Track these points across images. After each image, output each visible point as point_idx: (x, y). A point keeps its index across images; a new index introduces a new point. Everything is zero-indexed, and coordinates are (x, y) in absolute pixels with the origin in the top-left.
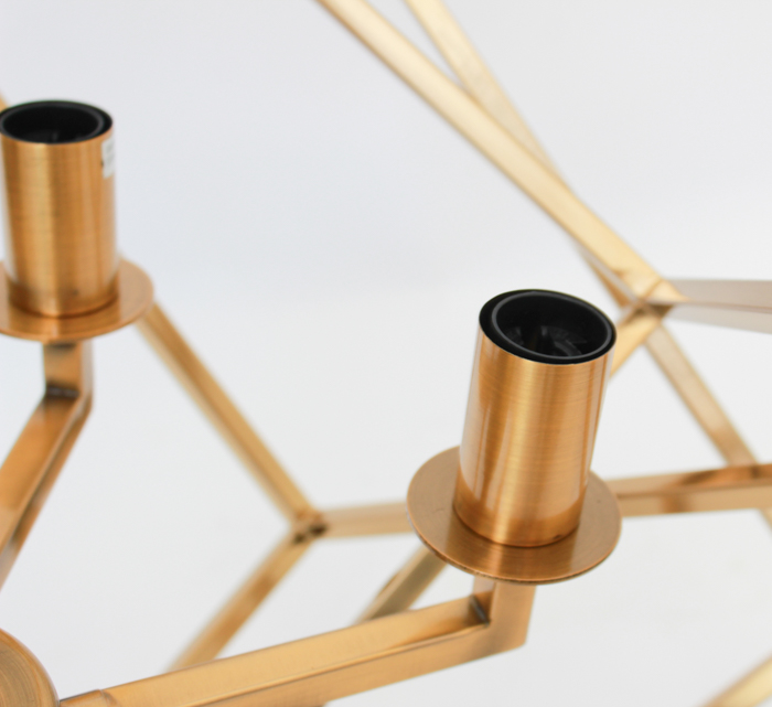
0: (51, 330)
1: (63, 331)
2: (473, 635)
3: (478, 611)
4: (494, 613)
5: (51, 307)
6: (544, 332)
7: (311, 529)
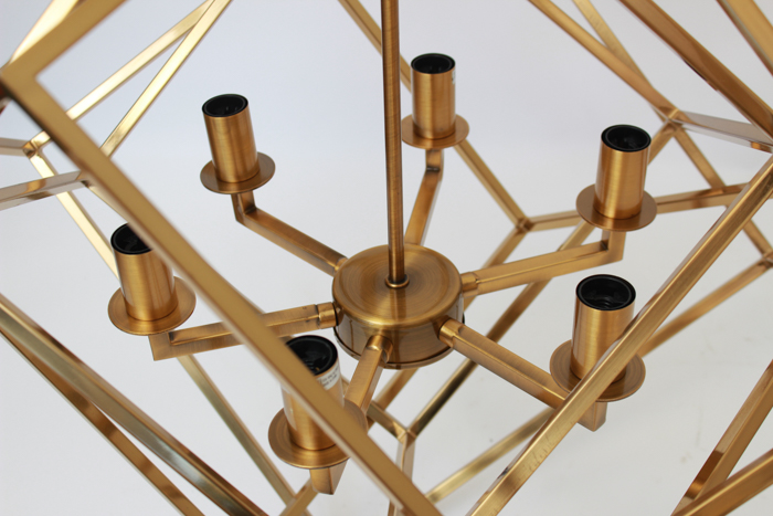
0: (429, 144)
1: (434, 145)
2: (602, 255)
3: (604, 245)
4: (610, 246)
5: (429, 135)
6: (625, 140)
7: (525, 226)
